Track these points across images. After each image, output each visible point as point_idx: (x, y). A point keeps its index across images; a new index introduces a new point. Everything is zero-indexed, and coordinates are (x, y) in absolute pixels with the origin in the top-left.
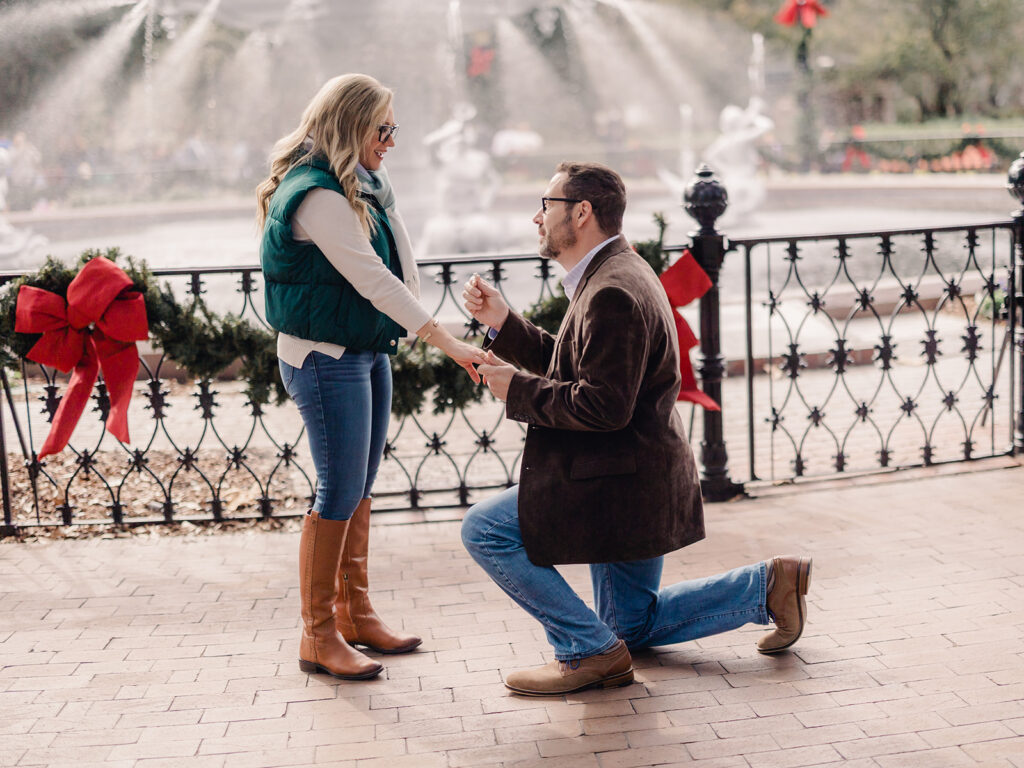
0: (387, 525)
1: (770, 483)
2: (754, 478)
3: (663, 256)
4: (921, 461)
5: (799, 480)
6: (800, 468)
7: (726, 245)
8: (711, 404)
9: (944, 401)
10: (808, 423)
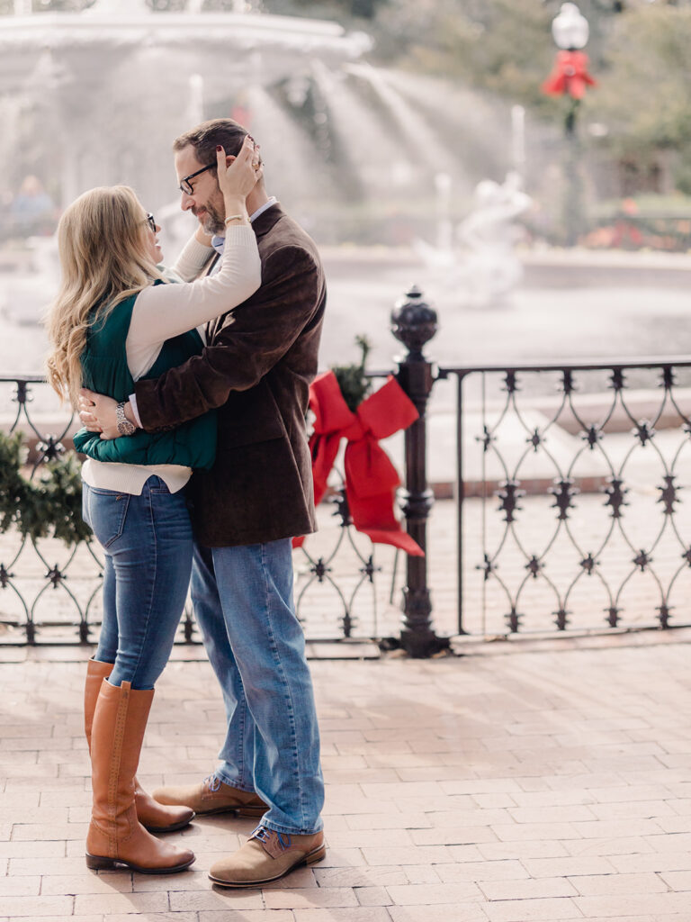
0: (51, 662)
1: (480, 638)
2: (462, 632)
3: (364, 382)
4: (657, 623)
5: (513, 636)
6: (514, 624)
7: (435, 373)
8: (414, 547)
9: (684, 556)
10: (526, 572)
